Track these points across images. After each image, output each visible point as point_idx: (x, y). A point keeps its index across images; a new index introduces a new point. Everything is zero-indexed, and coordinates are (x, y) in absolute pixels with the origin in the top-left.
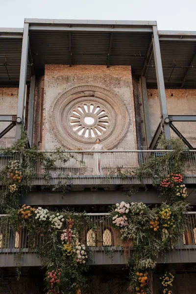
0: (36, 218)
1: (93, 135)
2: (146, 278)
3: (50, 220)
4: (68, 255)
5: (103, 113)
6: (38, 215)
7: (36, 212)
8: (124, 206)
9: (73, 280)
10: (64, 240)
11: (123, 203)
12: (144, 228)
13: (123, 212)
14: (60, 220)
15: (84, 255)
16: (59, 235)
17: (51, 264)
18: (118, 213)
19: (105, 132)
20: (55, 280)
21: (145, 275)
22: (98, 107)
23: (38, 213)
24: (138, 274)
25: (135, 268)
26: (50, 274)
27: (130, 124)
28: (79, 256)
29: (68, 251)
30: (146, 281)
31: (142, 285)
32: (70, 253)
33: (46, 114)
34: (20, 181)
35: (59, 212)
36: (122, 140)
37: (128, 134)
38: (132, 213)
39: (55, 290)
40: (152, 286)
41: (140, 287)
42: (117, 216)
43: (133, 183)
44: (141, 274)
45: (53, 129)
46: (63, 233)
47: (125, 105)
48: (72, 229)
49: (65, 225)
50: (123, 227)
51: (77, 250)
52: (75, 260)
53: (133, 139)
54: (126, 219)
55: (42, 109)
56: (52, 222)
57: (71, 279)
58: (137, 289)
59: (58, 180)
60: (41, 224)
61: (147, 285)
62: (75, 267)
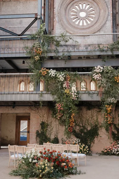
0: (49, 75)
1: (85, 24)
2: (111, 108)
3: (57, 76)
5: (92, 8)
6: (50, 73)
7: (49, 72)
8: (100, 68)
9: (70, 108)
10: (65, 87)
11: (99, 66)
12: (111, 81)
13: (99, 72)
14: (63, 76)
15: (76, 95)
16: (62, 85)
17: (58, 100)
18: (96, 72)
19: (92, 22)
20: (60, 108)
21: (110, 106)
22: (88, 5)
23: (50, 72)
24: (106, 106)
25: (105, 103)
26: (57, 105)
27: (108, 15)
28: (73, 96)
30: (111, 110)
31: (108, 112)
32: (68, 94)
33: (56, 11)
34: (40, 54)
35: (62, 71)
36: (103, 26)
37: (107, 22)
38: (104, 72)
39: (60, 113)
40: (114, 112)
41: (107, 113)
42: (95, 74)
43: (107, 54)
44: (108, 106)
45: (60, 20)
46: (64, 83)
47: (106, 2)
48: (69, 81)
49: (65, 79)
50: (99, 80)
51: (72, 92)
52: (71, 98)
53: (110, 25)
54: (101, 75)
55: (53, 8)
56: (58, 77)
57: (69, 108)
59: (62, 53)
60: (52, 79)
61: (111, 112)
62: (71, 101)
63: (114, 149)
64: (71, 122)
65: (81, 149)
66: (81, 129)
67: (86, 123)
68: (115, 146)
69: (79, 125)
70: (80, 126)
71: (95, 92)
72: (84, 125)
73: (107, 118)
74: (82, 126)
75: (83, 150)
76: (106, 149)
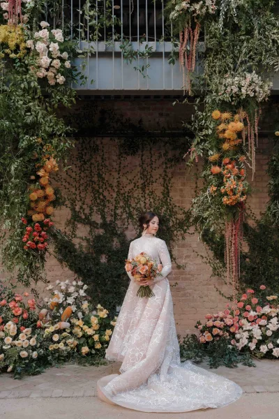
2: (240, 125)
4: (12, 55)
15: (60, 59)
21: (237, 116)
24: (216, 114)
29: (12, 44)
30: (239, 134)
31: (226, 146)
40: (254, 149)
41: (219, 150)
44: (226, 115)
51: (35, 41)
52: (31, 71)
58: (213, 155)
61: (240, 145)
62: (35, 90)
63: (247, 326)
64: (37, 201)
65: (90, 332)
66: (98, 238)
67: (119, 211)
68: (252, 313)
69: (87, 218)
70: (93, 225)
71: (162, 50)
72: (109, 219)
73: (220, 176)
74: (99, 221)
75: (96, 337)
76: (210, 329)
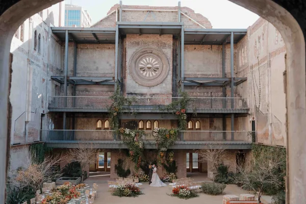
1: (151, 75)
3: (130, 133)
6: (126, 132)
10: (135, 141)
14: (134, 134)
15: (142, 146)
17: (131, 149)
20: (132, 154)
21: (163, 153)
25: (160, 151)
26: (130, 152)
29: (137, 145)
31: (161, 156)
33: (127, 64)
34: (118, 111)
35: (133, 130)
36: (164, 80)
37: (168, 76)
38: (160, 132)
40: (165, 156)
42: (154, 132)
43: (165, 112)
45: (131, 73)
46: (135, 138)
47: (168, 59)
48: (138, 137)
51: (140, 144)
52: (139, 147)
54: (158, 134)
55: (125, 62)
57: (138, 154)
60: (127, 135)
62: (139, 150)
66: (145, 164)
72: (147, 161)
